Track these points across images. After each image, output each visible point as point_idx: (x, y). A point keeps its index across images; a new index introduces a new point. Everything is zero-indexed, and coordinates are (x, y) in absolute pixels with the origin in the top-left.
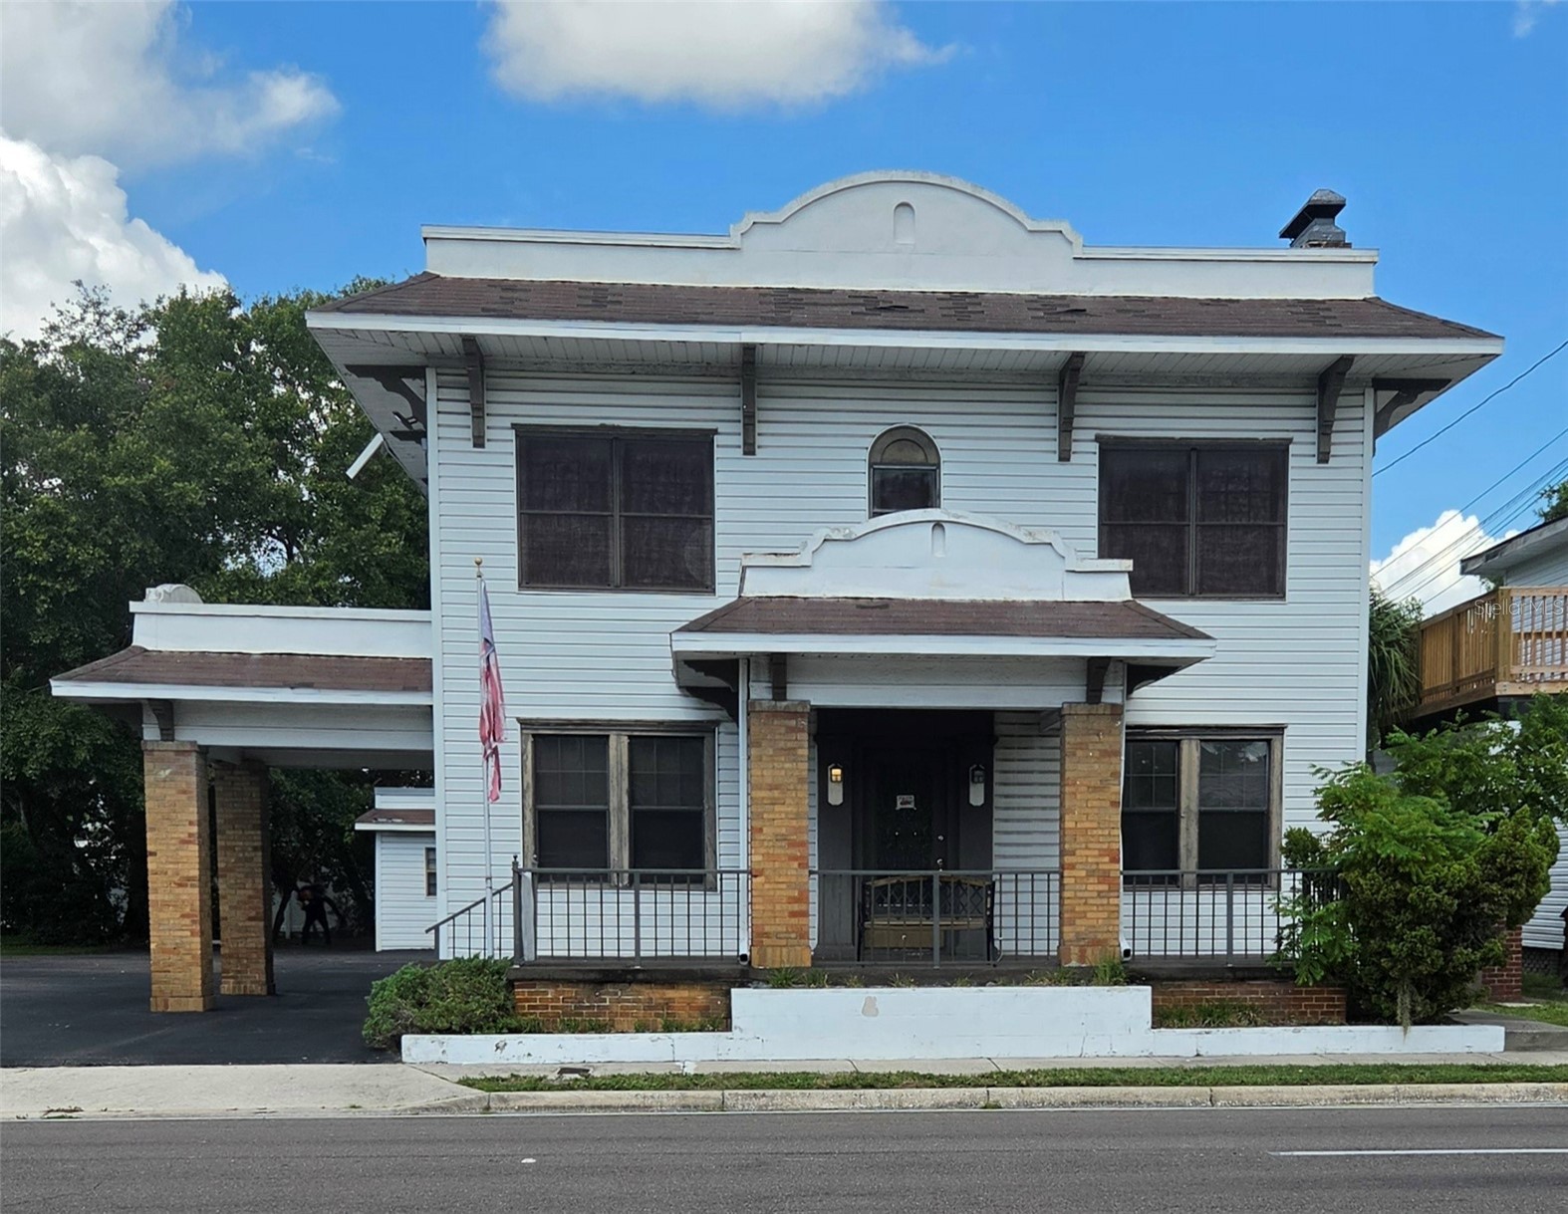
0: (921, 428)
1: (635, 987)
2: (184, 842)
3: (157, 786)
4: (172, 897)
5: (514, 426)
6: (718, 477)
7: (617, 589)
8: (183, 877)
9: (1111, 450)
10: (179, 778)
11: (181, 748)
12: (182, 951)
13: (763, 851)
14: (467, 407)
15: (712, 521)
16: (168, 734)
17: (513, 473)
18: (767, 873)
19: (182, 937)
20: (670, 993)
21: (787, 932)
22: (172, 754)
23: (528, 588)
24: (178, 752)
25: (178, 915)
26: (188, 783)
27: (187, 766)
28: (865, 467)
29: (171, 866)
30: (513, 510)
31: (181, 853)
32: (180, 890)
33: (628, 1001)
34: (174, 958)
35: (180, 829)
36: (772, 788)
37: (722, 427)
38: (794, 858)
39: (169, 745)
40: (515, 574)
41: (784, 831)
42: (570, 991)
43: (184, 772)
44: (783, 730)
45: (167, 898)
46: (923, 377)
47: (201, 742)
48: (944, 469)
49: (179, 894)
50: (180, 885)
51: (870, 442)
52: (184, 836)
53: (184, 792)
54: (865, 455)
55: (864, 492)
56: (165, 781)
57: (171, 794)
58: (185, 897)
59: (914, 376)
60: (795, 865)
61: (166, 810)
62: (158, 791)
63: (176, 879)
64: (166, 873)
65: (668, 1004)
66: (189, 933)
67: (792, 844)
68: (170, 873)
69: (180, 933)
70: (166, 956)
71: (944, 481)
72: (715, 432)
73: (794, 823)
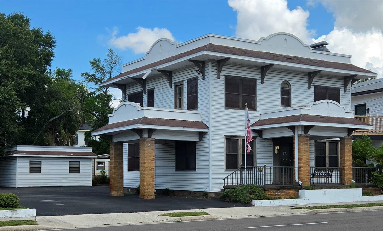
0: (289, 81)
1: (284, 190)
2: (152, 160)
3: (147, 148)
4: (149, 173)
5: (224, 75)
6: (257, 88)
7: (241, 109)
8: (151, 169)
9: (316, 87)
10: (151, 146)
11: (152, 139)
12: (151, 185)
13: (303, 163)
14: (216, 71)
15: (256, 97)
16: (150, 136)
17: (224, 85)
18: (304, 167)
19: (151, 182)
20: (289, 191)
21: (307, 179)
22: (150, 141)
23: (226, 108)
24: (151, 140)
25: (150, 177)
26: (153, 148)
27: (153, 143)
28: (280, 88)
29: (149, 166)
30: (224, 92)
31: (151, 163)
32: (151, 171)
33: (283, 193)
34: (149, 186)
35: (151, 157)
36: (304, 151)
37: (258, 78)
38: (307, 164)
39: (150, 139)
40: (224, 105)
41: (306, 159)
42: (274, 191)
43: (152, 145)
44: (306, 140)
45: (148, 173)
46: (289, 71)
47: (156, 138)
48: (292, 89)
49: (150, 172)
50: (151, 170)
51: (280, 83)
52: (152, 159)
53: (152, 149)
54: (280, 85)
55: (280, 93)
56: (148, 147)
57: (150, 150)
58: (152, 173)
59: (287, 71)
60: (307, 166)
61: (148, 153)
62: (147, 149)
63: (150, 169)
64: (148, 167)
65: (289, 193)
66: (152, 181)
67: (307, 162)
68: (149, 167)
69: (150, 181)
70: (148, 186)
71: (292, 91)
72: (257, 79)
73: (307, 158)
